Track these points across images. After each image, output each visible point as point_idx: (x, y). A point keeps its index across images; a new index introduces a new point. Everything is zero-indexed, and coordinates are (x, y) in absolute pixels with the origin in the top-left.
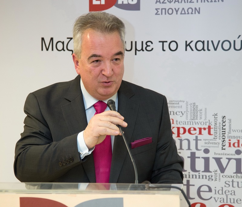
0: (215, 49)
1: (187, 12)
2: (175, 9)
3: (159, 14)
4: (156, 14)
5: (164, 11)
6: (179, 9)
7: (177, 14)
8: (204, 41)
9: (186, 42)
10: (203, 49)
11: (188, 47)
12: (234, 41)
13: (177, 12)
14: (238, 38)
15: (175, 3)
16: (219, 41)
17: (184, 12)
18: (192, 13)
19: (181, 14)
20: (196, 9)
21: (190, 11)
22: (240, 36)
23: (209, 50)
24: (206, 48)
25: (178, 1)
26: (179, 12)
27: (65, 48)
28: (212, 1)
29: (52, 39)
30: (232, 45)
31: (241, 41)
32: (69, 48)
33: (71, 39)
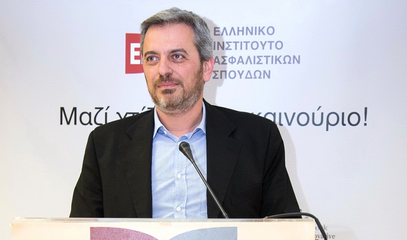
0: (290, 124)
1: (253, 76)
2: (239, 71)
3: (218, 78)
4: (214, 78)
5: (223, 73)
6: (243, 71)
7: (241, 78)
8: (275, 113)
12: (313, 114)
13: (241, 75)
14: (318, 110)
15: (238, 64)
16: (294, 114)
17: (250, 76)
18: (260, 78)
19: (246, 78)
20: (265, 72)
21: (258, 74)
22: (320, 107)
23: (281, 125)
25: (242, 62)
26: (244, 76)
27: (93, 122)
28: (285, 63)
29: (75, 109)
30: (311, 119)
31: (322, 114)
32: (98, 122)
33: (101, 109)
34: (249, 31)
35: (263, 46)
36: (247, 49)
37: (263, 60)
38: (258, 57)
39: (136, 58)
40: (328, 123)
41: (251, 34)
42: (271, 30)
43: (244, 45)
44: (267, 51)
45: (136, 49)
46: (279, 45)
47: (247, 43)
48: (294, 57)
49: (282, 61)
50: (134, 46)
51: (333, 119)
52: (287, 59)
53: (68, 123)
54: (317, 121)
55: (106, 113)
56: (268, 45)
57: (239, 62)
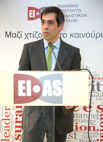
0: (83, 37)
1: (71, 21)
6: (67, 20)
8: (78, 34)
9: (71, 34)
10: (78, 37)
11: (71, 36)
12: (91, 33)
16: (85, 34)
18: (73, 22)
19: (68, 22)
20: (75, 20)
21: (72, 20)
22: (94, 31)
23: (80, 37)
24: (79, 36)
25: (67, 16)
26: (68, 21)
27: (16, 36)
28: (82, 17)
29: (10, 32)
30: (90, 35)
31: (94, 33)
32: (18, 36)
33: (19, 32)
34: (69, 6)
35: (74, 11)
36: (69, 12)
37: (74, 16)
38: (73, 15)
39: (31, 15)
40: (96, 37)
41: (70, 7)
42: (77, 5)
43: (68, 11)
44: (76, 13)
45: (31, 12)
46: (80, 11)
47: (69, 10)
48: (85, 14)
49: (81, 16)
50: (30, 11)
51: (98, 35)
52: (82, 15)
53: (8, 37)
54: (93, 36)
55: (21, 34)
56: (76, 10)
57: (66, 16)
